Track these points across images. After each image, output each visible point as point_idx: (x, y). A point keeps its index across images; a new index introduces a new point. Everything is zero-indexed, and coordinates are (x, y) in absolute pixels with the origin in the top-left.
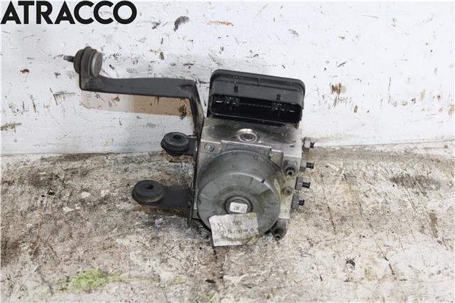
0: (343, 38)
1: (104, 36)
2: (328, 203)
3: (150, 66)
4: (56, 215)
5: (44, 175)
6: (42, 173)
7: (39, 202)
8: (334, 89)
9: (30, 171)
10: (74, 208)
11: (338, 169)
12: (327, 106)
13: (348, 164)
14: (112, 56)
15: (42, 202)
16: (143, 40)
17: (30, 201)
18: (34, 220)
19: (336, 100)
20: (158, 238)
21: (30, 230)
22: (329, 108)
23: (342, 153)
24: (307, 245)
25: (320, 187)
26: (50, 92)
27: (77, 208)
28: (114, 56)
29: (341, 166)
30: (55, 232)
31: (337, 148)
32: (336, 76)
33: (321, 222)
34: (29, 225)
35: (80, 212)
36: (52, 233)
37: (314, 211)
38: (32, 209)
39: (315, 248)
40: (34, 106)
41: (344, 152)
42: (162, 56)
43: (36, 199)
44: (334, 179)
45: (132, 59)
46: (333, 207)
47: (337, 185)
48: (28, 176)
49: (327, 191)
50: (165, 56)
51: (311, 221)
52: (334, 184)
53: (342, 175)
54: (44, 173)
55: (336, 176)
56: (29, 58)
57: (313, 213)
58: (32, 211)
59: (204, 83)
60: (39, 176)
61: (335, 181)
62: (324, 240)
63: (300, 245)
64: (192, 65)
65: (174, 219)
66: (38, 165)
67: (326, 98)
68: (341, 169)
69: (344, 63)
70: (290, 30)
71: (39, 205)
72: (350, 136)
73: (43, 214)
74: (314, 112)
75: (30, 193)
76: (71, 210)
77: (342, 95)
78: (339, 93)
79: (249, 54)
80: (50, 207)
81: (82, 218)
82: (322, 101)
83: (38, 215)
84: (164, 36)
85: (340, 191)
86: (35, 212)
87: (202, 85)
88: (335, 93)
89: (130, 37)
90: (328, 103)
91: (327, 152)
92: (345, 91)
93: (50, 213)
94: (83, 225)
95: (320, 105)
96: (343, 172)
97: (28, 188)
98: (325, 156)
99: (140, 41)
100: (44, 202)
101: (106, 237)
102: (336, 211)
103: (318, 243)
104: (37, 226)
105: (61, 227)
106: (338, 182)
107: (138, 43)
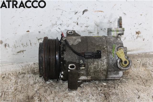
0: (141, 15)
1: (57, 18)
2: (140, 75)
3: (73, 28)
4: (44, 85)
5: (36, 70)
6: (35, 69)
7: (37, 80)
8: (137, 33)
9: (31, 69)
10: (50, 82)
11: (139, 62)
12: (134, 39)
13: (143, 60)
14: (60, 25)
15: (38, 80)
16: (71, 19)
17: (33, 80)
18: (37, 88)
19: (137, 37)
20: (83, 92)
21: (36, 92)
22: (135, 39)
23: (139, 56)
24: (137, 91)
25: (135, 69)
26: (37, 38)
27: (51, 82)
28: (60, 24)
29: (140, 61)
30: (45, 91)
31: (137, 54)
32: (138, 28)
33: (139, 82)
34: (36, 90)
35: (53, 83)
36: (45, 92)
37: (136, 78)
38: (35, 83)
39: (140, 92)
40: (31, 44)
41: (140, 55)
42: (77, 24)
43: (36, 79)
44: (139, 66)
45: (67, 25)
46: (142, 76)
47: (141, 68)
48: (31, 70)
49: (138, 70)
50: (79, 24)
51: (135, 82)
52: (140, 68)
53: (142, 64)
54: (36, 69)
55: (140, 64)
56: (29, 27)
57: (135, 79)
58: (35, 84)
59: (92, 33)
60: (34, 70)
61: (140, 66)
62: (142, 89)
63: (134, 92)
64: (88, 26)
65: (87, 84)
66: (33, 66)
67: (134, 36)
68: (141, 62)
69: (141, 24)
70: (123, 13)
71: (37, 82)
72: (141, 49)
73: (39, 85)
74: (129, 41)
75: (33, 77)
76: (49, 83)
77: (139, 35)
78: (138, 34)
79: (109, 22)
80: (41, 82)
81: (54, 85)
82: (133, 37)
83: (38, 86)
84: (79, 17)
85: (143, 70)
86: (36, 84)
87: (91, 33)
88: (137, 34)
89: (66, 18)
90: (134, 38)
91: (134, 56)
92: (140, 33)
93: (42, 84)
94: (55, 88)
95: (132, 39)
96: (142, 63)
97: (32, 75)
98: (134, 57)
99: (70, 19)
100: (39, 80)
101: (65, 93)
102: (143, 78)
103: (140, 90)
104: (38, 90)
105: (47, 90)
106: (141, 67)
107: (69, 20)
